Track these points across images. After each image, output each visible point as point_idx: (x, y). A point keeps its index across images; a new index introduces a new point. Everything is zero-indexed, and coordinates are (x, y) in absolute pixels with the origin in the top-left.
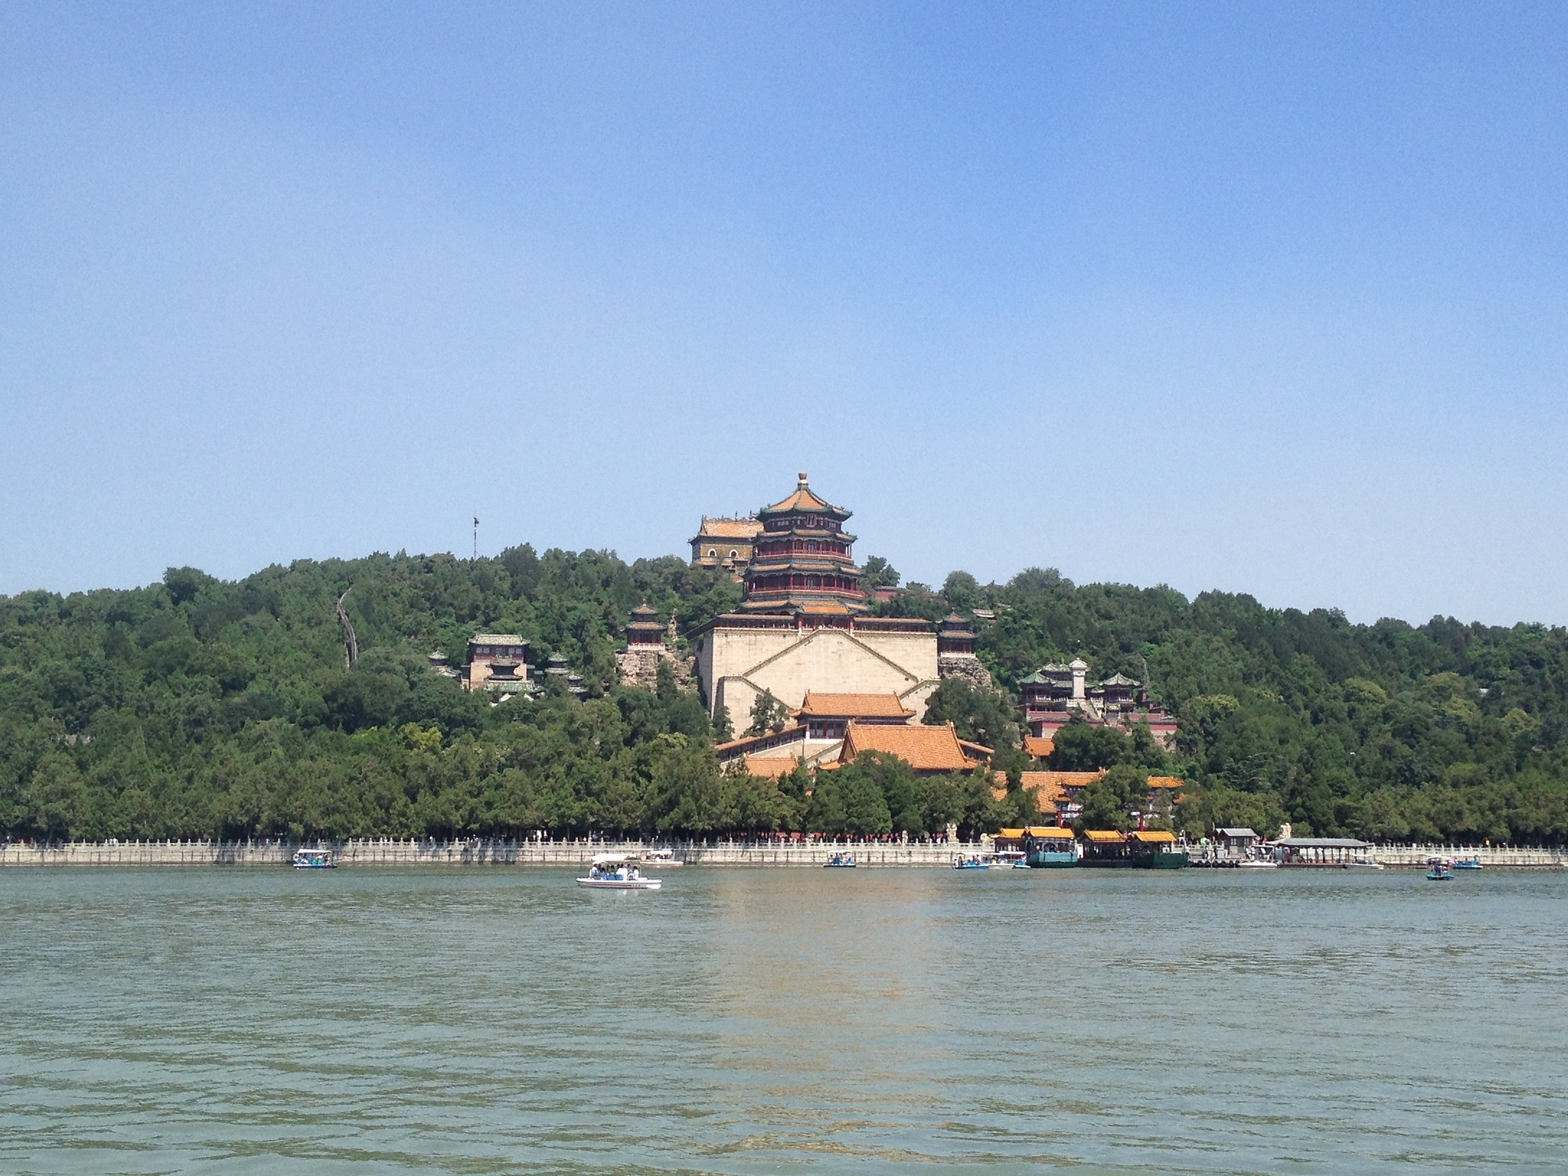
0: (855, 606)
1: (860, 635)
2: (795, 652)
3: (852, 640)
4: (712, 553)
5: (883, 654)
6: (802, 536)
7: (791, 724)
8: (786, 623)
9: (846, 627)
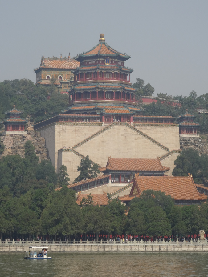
0: (133, 109)
1: (137, 125)
2: (101, 135)
3: (132, 128)
4: (48, 77)
5: (150, 136)
6: (103, 70)
7: (101, 175)
8: (95, 119)
9: (128, 121)
